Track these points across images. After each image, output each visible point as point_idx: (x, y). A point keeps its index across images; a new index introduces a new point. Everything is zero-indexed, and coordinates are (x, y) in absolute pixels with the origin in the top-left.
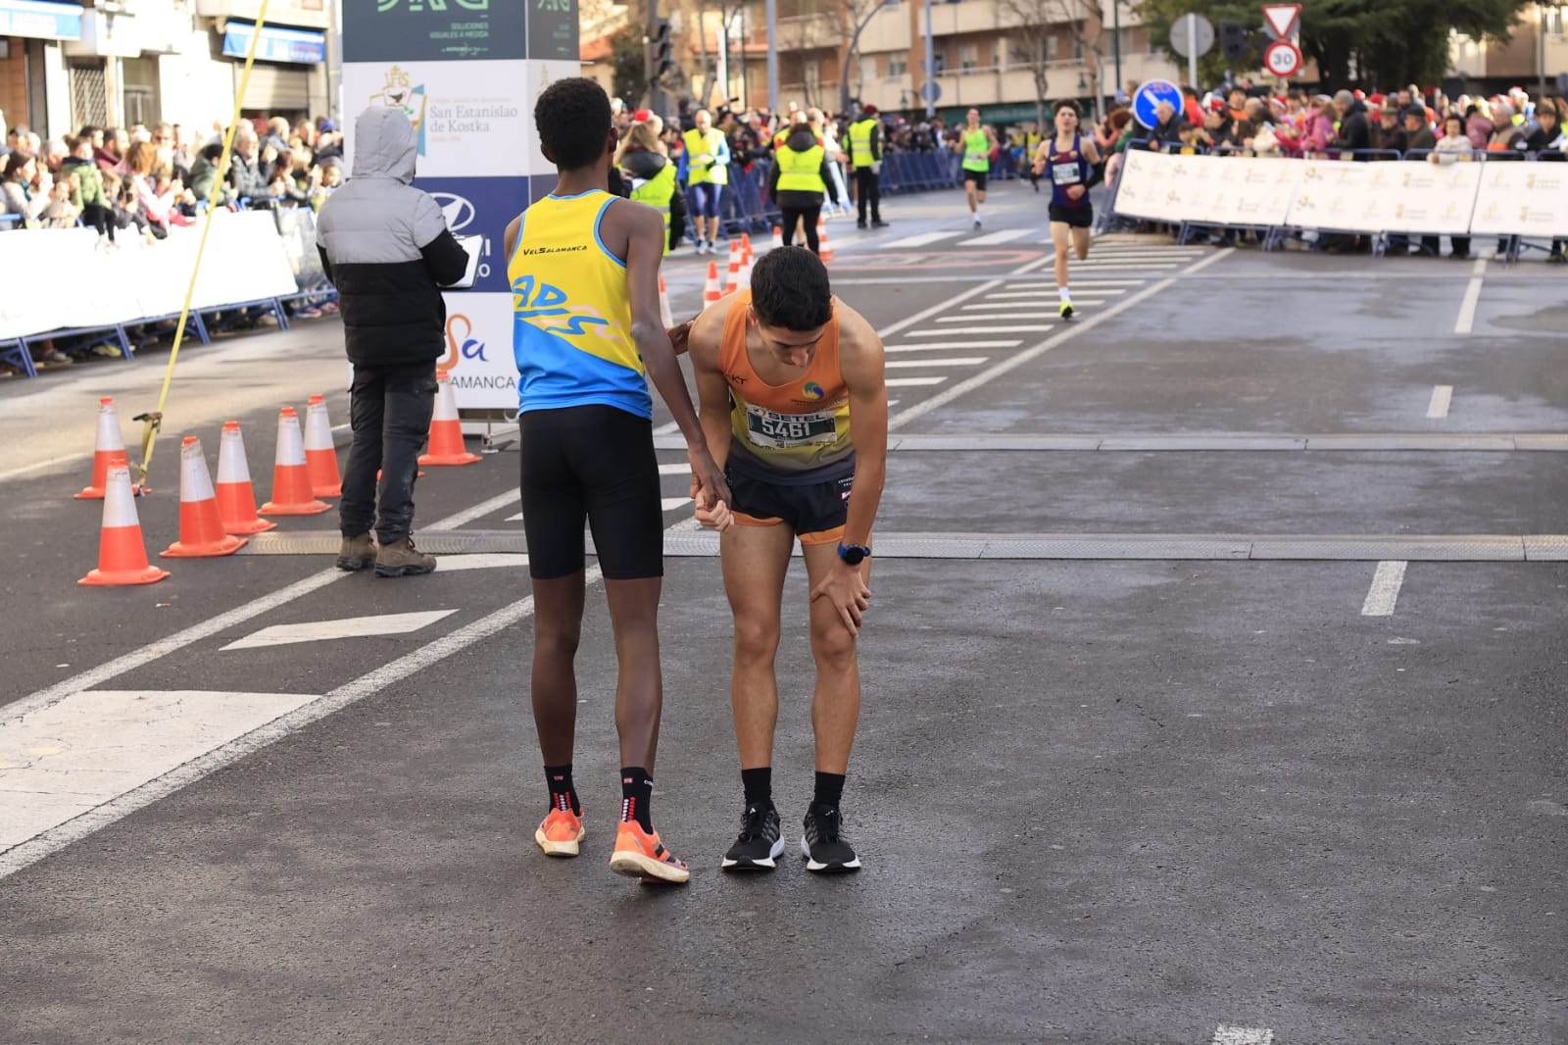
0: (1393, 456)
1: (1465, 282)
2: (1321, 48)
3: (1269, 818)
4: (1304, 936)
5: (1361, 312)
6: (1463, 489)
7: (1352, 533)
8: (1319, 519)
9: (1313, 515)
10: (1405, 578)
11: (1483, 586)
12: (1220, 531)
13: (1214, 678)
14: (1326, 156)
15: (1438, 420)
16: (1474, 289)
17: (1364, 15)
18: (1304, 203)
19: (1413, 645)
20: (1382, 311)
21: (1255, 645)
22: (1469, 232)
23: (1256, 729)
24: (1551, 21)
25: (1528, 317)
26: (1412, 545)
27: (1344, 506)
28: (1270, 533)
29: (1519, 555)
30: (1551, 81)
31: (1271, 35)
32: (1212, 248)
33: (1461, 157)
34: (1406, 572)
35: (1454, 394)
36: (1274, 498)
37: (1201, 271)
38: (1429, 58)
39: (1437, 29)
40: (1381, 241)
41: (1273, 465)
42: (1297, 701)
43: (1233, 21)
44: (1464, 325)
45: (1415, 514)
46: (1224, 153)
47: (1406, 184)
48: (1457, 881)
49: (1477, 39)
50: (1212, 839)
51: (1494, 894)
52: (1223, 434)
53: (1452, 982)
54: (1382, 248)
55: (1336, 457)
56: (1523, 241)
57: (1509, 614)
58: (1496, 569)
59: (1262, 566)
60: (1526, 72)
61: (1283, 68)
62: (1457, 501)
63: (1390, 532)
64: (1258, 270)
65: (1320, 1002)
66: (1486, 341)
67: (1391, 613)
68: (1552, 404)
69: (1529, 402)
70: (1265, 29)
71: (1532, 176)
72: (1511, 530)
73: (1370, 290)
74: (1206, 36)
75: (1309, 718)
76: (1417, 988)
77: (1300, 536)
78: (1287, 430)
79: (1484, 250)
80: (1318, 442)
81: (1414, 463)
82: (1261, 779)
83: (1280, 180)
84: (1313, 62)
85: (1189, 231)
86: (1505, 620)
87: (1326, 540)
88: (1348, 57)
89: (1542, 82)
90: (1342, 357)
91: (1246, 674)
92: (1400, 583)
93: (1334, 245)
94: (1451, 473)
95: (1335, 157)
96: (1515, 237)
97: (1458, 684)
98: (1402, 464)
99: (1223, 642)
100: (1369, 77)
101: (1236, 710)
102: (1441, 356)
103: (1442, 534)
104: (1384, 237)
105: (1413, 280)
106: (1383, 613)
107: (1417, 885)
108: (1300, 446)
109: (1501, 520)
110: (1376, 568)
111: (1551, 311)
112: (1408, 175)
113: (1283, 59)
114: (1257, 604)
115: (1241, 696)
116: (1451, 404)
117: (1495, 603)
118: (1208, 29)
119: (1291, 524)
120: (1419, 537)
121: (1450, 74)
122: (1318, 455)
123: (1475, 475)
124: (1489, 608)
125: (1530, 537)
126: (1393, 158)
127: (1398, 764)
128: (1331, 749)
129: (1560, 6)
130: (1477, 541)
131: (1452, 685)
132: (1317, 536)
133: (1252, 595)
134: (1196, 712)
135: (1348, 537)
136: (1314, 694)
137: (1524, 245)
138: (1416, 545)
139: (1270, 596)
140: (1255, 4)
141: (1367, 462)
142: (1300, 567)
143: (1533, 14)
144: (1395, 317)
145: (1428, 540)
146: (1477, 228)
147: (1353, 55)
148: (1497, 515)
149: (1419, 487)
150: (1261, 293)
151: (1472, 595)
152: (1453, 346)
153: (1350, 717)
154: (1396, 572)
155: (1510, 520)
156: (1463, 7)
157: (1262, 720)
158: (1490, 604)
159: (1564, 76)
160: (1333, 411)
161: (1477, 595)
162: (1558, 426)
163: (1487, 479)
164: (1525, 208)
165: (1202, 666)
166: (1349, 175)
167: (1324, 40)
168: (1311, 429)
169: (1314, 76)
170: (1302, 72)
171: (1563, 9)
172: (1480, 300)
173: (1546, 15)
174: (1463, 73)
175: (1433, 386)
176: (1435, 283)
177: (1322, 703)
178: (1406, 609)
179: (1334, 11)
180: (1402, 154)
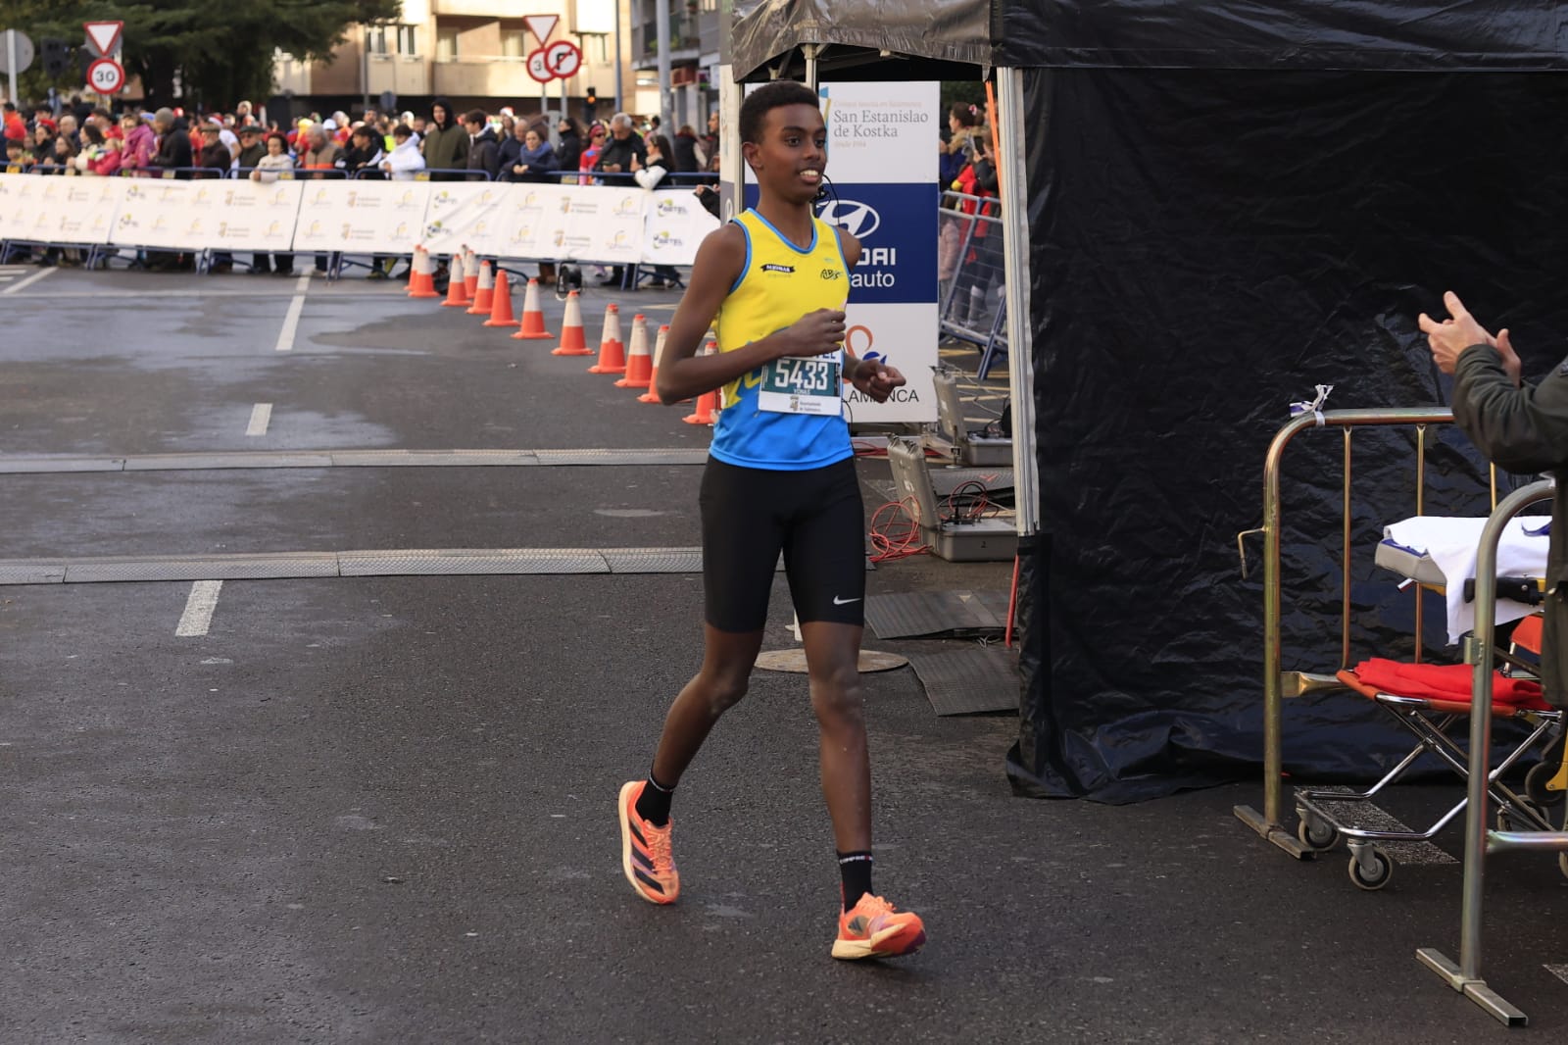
0: (212, 475)
1: (288, 300)
2: (145, 66)
3: (77, 845)
4: (110, 964)
5: (183, 331)
6: (281, 507)
7: (168, 553)
8: (136, 540)
9: (129, 537)
10: (220, 597)
11: (298, 603)
12: (35, 555)
13: (24, 705)
14: (148, 174)
15: (257, 438)
16: (296, 306)
17: (187, 34)
18: (126, 221)
19: (225, 665)
20: (204, 329)
21: (67, 670)
22: (291, 250)
23: (66, 756)
24: (374, 40)
25: (349, 333)
26: (226, 564)
27: (159, 527)
28: (83, 556)
29: (334, 571)
30: (375, 100)
31: (93, 52)
32: (35, 267)
33: (283, 176)
34: (221, 592)
35: (274, 412)
36: (90, 520)
37: (21, 290)
38: (255, 76)
39: (262, 47)
40: (204, 259)
41: (89, 486)
42: (109, 725)
43: (55, 38)
44: (285, 343)
45: (232, 532)
46: (47, 172)
47: (228, 202)
48: (265, 901)
49: (301, 58)
50: (19, 869)
51: (302, 911)
52: (41, 456)
53: (259, 1003)
54: (205, 266)
55: (153, 477)
56: (345, 258)
57: (323, 631)
58: (310, 586)
59: (76, 589)
60: (350, 91)
61: (106, 85)
62: (273, 519)
63: (206, 551)
64: (81, 289)
65: (126, 1030)
66: (307, 358)
67: (205, 632)
68: (370, 420)
69: (347, 418)
70: (87, 45)
71: (353, 194)
72: (327, 547)
73: (193, 309)
74: (26, 52)
75: (120, 742)
76: (223, 1010)
77: (115, 558)
78: (107, 451)
79: (308, 267)
80: (136, 463)
81: (232, 482)
82: (69, 807)
83: (103, 199)
84: (137, 80)
85: (11, 251)
86: (318, 637)
87: (142, 561)
88: (172, 76)
89: (366, 100)
90: (163, 376)
91: (57, 700)
92: (215, 603)
93: (157, 263)
94: (270, 490)
95: (157, 175)
96: (337, 255)
97: (271, 702)
98: (219, 483)
99: (35, 668)
100: (195, 95)
101: (46, 737)
102: (262, 373)
103: (258, 552)
104: (207, 255)
105: (234, 298)
106: (197, 633)
107: (226, 906)
108: (118, 466)
109: (318, 537)
110: (191, 587)
111: (372, 327)
112: (230, 193)
113: (106, 76)
114: (70, 629)
115: (51, 722)
116: (270, 421)
117: (309, 620)
118: (28, 45)
119: (106, 546)
120: (235, 556)
121: (276, 92)
122: (136, 475)
123: (292, 492)
124: (303, 625)
125: (344, 553)
126: (216, 176)
127: (208, 786)
128: (142, 772)
129: (383, 25)
130: (292, 558)
131: (264, 703)
132: (132, 558)
133: (65, 619)
134: (8, 740)
135: (166, 557)
136: (126, 718)
137: (347, 261)
138: (232, 564)
139: (84, 620)
140: (76, 22)
141: (186, 482)
142: (114, 590)
143: (356, 33)
144: (218, 335)
145: (244, 559)
146: (301, 245)
147: (178, 72)
148: (311, 533)
149: (236, 505)
150: (83, 313)
151: (286, 612)
152: (274, 363)
153: (161, 739)
154: (211, 591)
155: (324, 536)
156: (285, 26)
157: (72, 746)
158: (304, 620)
159: (388, 94)
160: (152, 431)
161: (291, 612)
162: (375, 441)
163: (304, 496)
164: (347, 226)
165: (12, 694)
166: (173, 194)
167: (149, 56)
168: (130, 449)
169: (139, 94)
170: (127, 90)
171: (387, 29)
172: (301, 317)
173: (370, 34)
174: (288, 92)
175: (253, 404)
176: (259, 301)
177: (134, 726)
178: (220, 629)
179: (158, 29)
180: (225, 172)
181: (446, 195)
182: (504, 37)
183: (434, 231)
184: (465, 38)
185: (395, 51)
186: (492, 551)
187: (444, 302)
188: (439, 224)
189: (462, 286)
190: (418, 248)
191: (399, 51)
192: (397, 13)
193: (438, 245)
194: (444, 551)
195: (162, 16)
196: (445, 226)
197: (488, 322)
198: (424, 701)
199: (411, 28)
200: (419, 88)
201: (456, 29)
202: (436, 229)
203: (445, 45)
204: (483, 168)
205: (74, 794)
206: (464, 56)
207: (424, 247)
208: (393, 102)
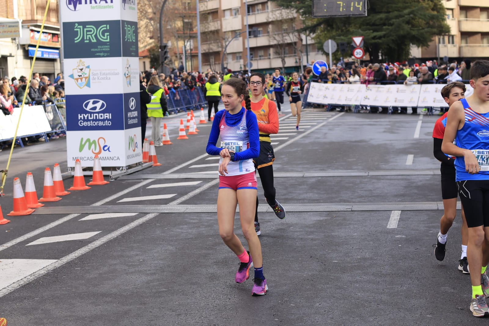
0: (396, 177)
1: (417, 122)
2: (370, 50)
3: (359, 294)
5: (384, 132)
6: (418, 187)
7: (383, 202)
8: (373, 198)
9: (371, 197)
10: (400, 216)
11: (425, 218)
12: (342, 202)
13: (341, 249)
15: (409, 166)
16: (419, 124)
17: (383, 39)
18: (366, 98)
19: (404, 237)
20: (391, 131)
21: (354, 238)
23: (355, 265)
24: (441, 40)
26: (402, 206)
27: (380, 193)
28: (358, 202)
29: (436, 208)
30: (442, 59)
31: (355, 46)
32: (338, 112)
33: (414, 83)
34: (401, 214)
35: (414, 157)
36: (359, 191)
37: (334, 120)
38: (404, 52)
39: (406, 43)
41: (358, 181)
42: (368, 256)
43: (343, 42)
44: (417, 135)
45: (403, 195)
46: (341, 83)
47: (397, 92)
48: (420, 314)
49: (418, 47)
50: (342, 301)
51: (431, 318)
52: (343, 171)
54: (391, 111)
55: (377, 178)
56: (434, 108)
57: (433, 227)
58: (429, 213)
59: (356, 213)
60: (434, 56)
61: (359, 56)
62: (416, 191)
63: (395, 201)
64: (352, 119)
66: (424, 140)
67: (396, 227)
70: (353, 44)
73: (387, 125)
74: (335, 46)
75: (371, 262)
77: (367, 203)
78: (363, 169)
80: (372, 173)
81: (402, 179)
82: (357, 282)
83: (358, 91)
84: (368, 54)
85: (330, 107)
86: (432, 229)
87: (375, 204)
88: (378, 52)
89: (439, 59)
90: (379, 146)
91: (351, 248)
92: (399, 218)
94: (414, 182)
95: (376, 84)
96: (432, 108)
97: (418, 250)
98: (398, 180)
99: (344, 238)
100: (385, 59)
101: (348, 259)
102: (409, 145)
103: (412, 202)
104: (391, 108)
105: (400, 121)
106: (394, 227)
107: (407, 315)
108: (366, 174)
109: (430, 197)
110: (391, 213)
113: (359, 53)
114: (354, 225)
115: (350, 255)
116: (413, 160)
117: (429, 223)
118: (335, 44)
119: (364, 199)
120: (405, 203)
121: (411, 57)
122: (373, 177)
123: (421, 183)
124: (427, 225)
125: (439, 202)
126: (393, 83)
127: (400, 276)
128: (379, 271)
129: (444, 36)
130: (423, 204)
131: (416, 250)
132: (372, 203)
133: (352, 222)
134: (336, 260)
135: (382, 203)
136: (373, 254)
137: (435, 110)
138: (404, 205)
139: (358, 222)
140: (349, 36)
141: (388, 179)
142: (367, 213)
143: (436, 38)
144: (395, 133)
145: (408, 204)
146: (420, 105)
147: (380, 51)
148: (429, 195)
149: (404, 187)
150: (353, 126)
152: (414, 142)
153: (384, 261)
154: (398, 214)
155: (433, 197)
156: (414, 36)
157: (357, 263)
158: (427, 224)
159: (446, 57)
160: (377, 163)
161: (423, 221)
163: (425, 184)
164: (435, 99)
165: (337, 245)
166: (380, 89)
167: (371, 47)
168: (370, 169)
169: (368, 59)
170: (364, 57)
172: (421, 127)
173: (440, 38)
174: (414, 57)
175: (408, 155)
176: (407, 122)
177: (375, 257)
178: (401, 226)
179: (374, 38)
180: (396, 82)
182: (482, 39)
184: (470, 39)
191: (449, 43)
192: (449, 32)
195: (375, 34)
199: (453, 36)
200: (456, 55)
201: (467, 36)
203: (464, 42)
205: (358, 278)
206: (470, 45)
208: (447, 59)
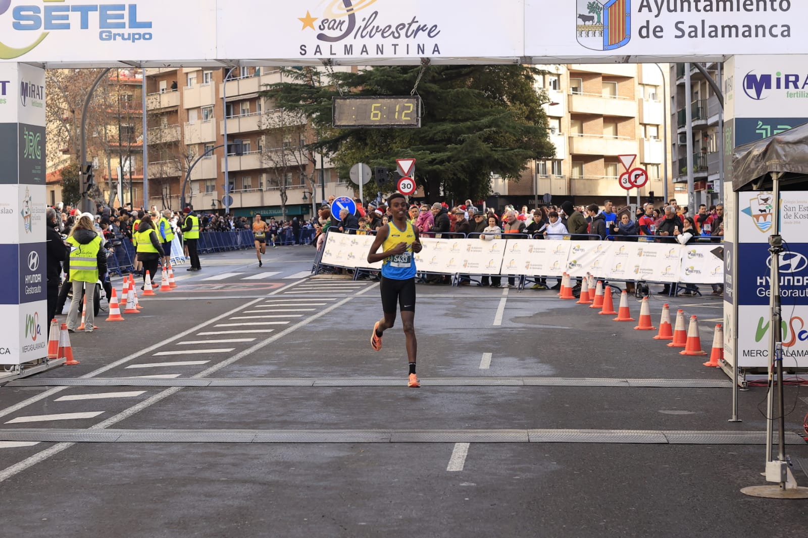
0: (463, 389)
1: (498, 300)
2: (426, 181)
5: (446, 315)
6: (497, 405)
7: (442, 428)
8: (426, 421)
9: (422, 419)
10: (468, 451)
11: (508, 455)
12: (375, 428)
13: (372, 504)
14: (428, 235)
15: (485, 370)
16: (503, 303)
17: (447, 164)
19: (472, 487)
20: (456, 314)
21: (393, 487)
23: (394, 530)
24: (541, 167)
25: (530, 317)
26: (472, 435)
27: (437, 415)
28: (399, 429)
29: (525, 439)
30: (541, 197)
31: (401, 174)
33: (496, 237)
34: (469, 449)
35: (493, 357)
36: (402, 411)
37: (364, 294)
38: (480, 186)
39: (484, 172)
41: (402, 393)
42: (414, 516)
43: (381, 167)
44: (498, 321)
45: (474, 418)
47: (468, 250)
49: (504, 177)
52: (377, 378)
54: (456, 282)
55: (434, 389)
56: (528, 278)
57: (521, 470)
58: (514, 447)
59: (396, 446)
60: (528, 193)
61: (407, 190)
62: (495, 412)
63: (461, 428)
66: (509, 330)
67: (461, 469)
68: (542, 362)
69: (530, 361)
70: (398, 170)
71: (531, 246)
72: (522, 427)
73: (450, 303)
74: (368, 174)
75: (421, 524)
77: (416, 430)
81: (473, 393)
84: (422, 188)
86: (519, 473)
87: (428, 432)
88: (439, 186)
89: (536, 198)
90: (437, 338)
91: (388, 502)
92: (466, 454)
93: (433, 281)
94: (493, 397)
95: (433, 236)
96: (523, 277)
97: (495, 506)
98: (467, 393)
99: (377, 486)
100: (450, 195)
101: (383, 521)
102: (486, 337)
103: (487, 429)
104: (457, 276)
105: (472, 298)
106: (458, 470)
109: (517, 421)
110: (454, 446)
111: (541, 314)
112: (470, 245)
113: (406, 186)
114: (393, 466)
115: (386, 513)
116: (492, 362)
117: (514, 464)
118: (368, 170)
119: (411, 424)
120: (476, 430)
121: (491, 193)
122: (425, 388)
123: (504, 398)
124: (511, 467)
125: (531, 430)
126: (462, 237)
129: (545, 160)
130: (504, 432)
131: (492, 507)
132: (424, 430)
133: (391, 461)
134: (363, 522)
135: (441, 430)
136: (423, 512)
137: (528, 280)
138: (474, 434)
139: (401, 461)
140: (392, 159)
141: (450, 392)
142: (416, 446)
143: (532, 164)
144: (463, 317)
145: (480, 432)
146: (504, 272)
147: (442, 184)
148: (515, 419)
149: (475, 404)
151: (502, 460)
152: (492, 332)
153: (441, 523)
154: (464, 448)
155: (521, 421)
156: (496, 161)
157: (396, 526)
158: (512, 464)
159: (547, 194)
160: (432, 366)
161: (505, 460)
162: (545, 373)
163: (510, 400)
164: (528, 262)
165: (366, 498)
166: (440, 245)
167: (427, 176)
169: (422, 195)
170: (416, 192)
171: (547, 162)
172: (505, 309)
173: (538, 164)
174: (497, 194)
175: (482, 353)
176: (484, 300)
177: (427, 516)
178: (470, 468)
179: (432, 162)
180: (467, 235)
181: (579, 247)
182: (606, 166)
183: (573, 265)
184: (587, 167)
185: (551, 173)
186: (607, 431)
187: (578, 302)
188: (575, 262)
189: (587, 293)
190: (565, 273)
191: (553, 173)
192: (553, 154)
193: (575, 272)
194: (582, 430)
195: (434, 156)
196: (578, 263)
197: (600, 313)
198: (574, 507)
199: (559, 161)
200: (563, 192)
201: (583, 162)
202: (573, 264)
203: (576, 170)
204: (598, 234)
206: (586, 176)
207: (567, 273)
208: (550, 198)
